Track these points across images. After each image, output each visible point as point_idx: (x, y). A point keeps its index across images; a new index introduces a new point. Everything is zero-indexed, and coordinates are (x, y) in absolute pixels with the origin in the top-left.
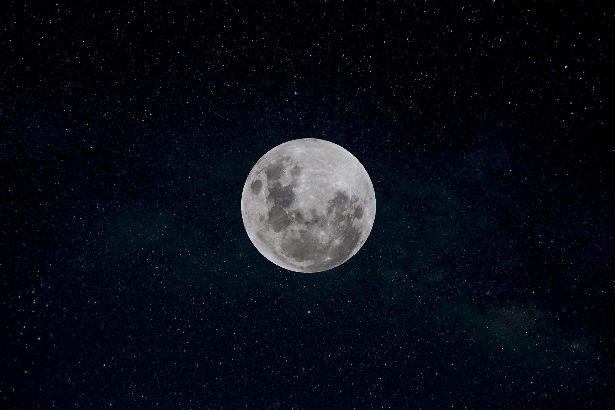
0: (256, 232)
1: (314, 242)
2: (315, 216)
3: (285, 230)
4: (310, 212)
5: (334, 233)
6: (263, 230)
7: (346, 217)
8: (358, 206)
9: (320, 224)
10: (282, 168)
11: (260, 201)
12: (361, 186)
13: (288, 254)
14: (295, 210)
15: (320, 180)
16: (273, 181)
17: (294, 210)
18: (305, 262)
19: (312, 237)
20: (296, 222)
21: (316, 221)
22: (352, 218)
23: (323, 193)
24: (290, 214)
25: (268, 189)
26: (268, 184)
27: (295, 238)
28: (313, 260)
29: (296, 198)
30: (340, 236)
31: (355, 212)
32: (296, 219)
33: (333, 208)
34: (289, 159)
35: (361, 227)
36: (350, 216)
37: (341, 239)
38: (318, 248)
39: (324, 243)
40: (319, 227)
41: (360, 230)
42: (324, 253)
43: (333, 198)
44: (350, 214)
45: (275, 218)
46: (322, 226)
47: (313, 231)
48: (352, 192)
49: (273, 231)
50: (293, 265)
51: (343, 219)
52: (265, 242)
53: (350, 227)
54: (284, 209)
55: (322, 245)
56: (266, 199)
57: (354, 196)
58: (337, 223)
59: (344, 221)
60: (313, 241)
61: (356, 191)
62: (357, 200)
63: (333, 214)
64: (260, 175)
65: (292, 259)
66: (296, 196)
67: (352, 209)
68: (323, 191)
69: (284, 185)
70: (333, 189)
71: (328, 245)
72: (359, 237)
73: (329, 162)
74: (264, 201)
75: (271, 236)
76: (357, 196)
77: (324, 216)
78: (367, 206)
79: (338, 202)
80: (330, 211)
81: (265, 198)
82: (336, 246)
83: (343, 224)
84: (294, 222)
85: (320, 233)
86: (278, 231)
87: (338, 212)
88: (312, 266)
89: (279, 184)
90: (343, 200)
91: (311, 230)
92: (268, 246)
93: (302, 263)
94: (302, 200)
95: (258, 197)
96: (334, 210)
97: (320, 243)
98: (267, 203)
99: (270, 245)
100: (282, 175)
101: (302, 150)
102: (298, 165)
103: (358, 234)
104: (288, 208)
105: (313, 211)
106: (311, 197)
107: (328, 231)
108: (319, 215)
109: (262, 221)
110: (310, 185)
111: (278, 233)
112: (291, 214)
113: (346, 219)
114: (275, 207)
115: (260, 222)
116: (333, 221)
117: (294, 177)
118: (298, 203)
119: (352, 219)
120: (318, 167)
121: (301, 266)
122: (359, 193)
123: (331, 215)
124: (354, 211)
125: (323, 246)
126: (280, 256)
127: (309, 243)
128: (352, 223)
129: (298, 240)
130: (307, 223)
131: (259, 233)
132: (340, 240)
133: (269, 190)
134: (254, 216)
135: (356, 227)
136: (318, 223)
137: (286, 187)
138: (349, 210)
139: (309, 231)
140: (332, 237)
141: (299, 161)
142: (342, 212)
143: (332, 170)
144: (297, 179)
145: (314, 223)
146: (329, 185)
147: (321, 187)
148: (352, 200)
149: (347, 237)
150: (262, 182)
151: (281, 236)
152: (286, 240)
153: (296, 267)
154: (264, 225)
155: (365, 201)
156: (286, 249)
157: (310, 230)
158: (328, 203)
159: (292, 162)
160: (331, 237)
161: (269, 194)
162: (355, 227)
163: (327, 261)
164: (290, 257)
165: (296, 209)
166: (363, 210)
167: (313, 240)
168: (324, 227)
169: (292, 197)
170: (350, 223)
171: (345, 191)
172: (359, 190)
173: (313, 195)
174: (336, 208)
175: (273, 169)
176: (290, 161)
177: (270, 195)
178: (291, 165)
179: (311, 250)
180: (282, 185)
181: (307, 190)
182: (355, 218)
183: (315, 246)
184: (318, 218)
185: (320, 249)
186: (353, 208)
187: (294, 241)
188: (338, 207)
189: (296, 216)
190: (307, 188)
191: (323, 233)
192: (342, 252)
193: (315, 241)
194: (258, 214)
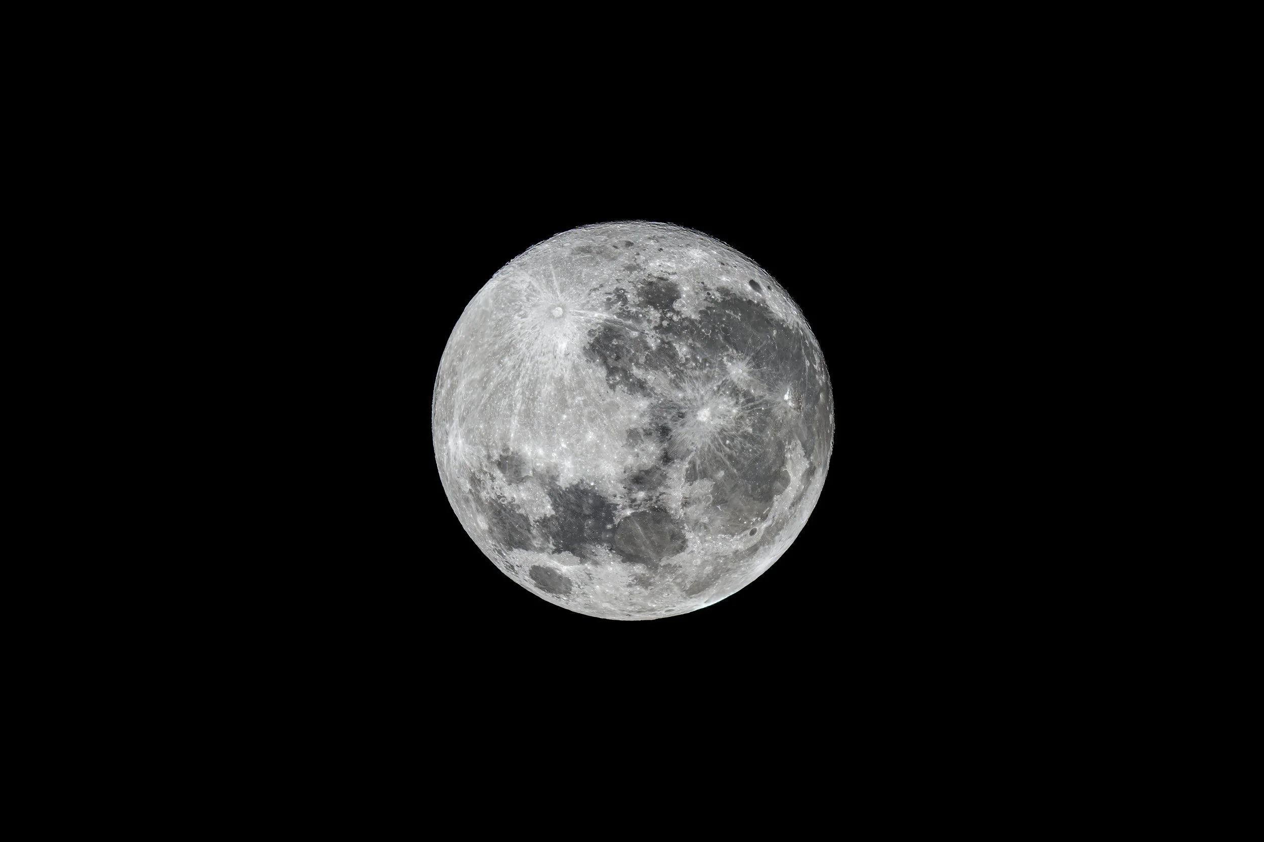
0: (685, 598)
1: (728, 442)
2: (648, 433)
3: (682, 522)
4: (633, 447)
5: (709, 378)
6: (679, 580)
7: (664, 336)
8: (639, 295)
9: (674, 420)
10: (501, 505)
11: (591, 579)
12: (583, 276)
13: (757, 516)
14: (625, 488)
15: (545, 404)
16: (534, 538)
17: (625, 491)
18: (789, 468)
19: (713, 447)
20: (661, 489)
21: (664, 431)
22: (671, 319)
23: (584, 401)
24: (635, 506)
25: (556, 555)
26: (542, 550)
27: (711, 496)
28: (787, 443)
29: (588, 481)
30: (721, 363)
31: (656, 308)
32: (649, 489)
33: (631, 376)
34: (476, 478)
35: (705, 289)
36: (665, 323)
37: (731, 358)
38: (750, 430)
39: (735, 411)
40: (683, 425)
41: (714, 295)
42: (768, 412)
43: (602, 373)
44: (657, 325)
45: (643, 548)
46: (682, 416)
47: (693, 443)
48: (594, 309)
49: (683, 556)
50: (799, 499)
51: (671, 347)
52: (718, 578)
53: (697, 328)
54: (619, 520)
55: (742, 417)
56: (586, 565)
57: (609, 304)
58: (678, 366)
59: (676, 346)
60: (725, 444)
61: (593, 293)
62: (621, 296)
63: (650, 377)
64: (517, 566)
65: (776, 503)
66: (582, 481)
67: (644, 316)
68: (579, 401)
69: (548, 509)
70: (575, 368)
71: (742, 400)
72: (735, 299)
73: (499, 363)
74: (589, 570)
75: (699, 562)
76: (610, 294)
77: (652, 407)
78: (646, 262)
79: (618, 358)
80: (640, 387)
81: (580, 566)
82: (750, 373)
83: (685, 349)
84: (658, 497)
85: (703, 423)
86: (685, 541)
87: (645, 362)
88: (804, 446)
89: (544, 522)
90: (615, 342)
91: (691, 447)
92: (728, 570)
93: (791, 474)
94: (597, 467)
95: (580, 584)
96: (637, 372)
97: (734, 425)
98: (596, 563)
99: (725, 563)
100: (519, 507)
101: (456, 436)
102: (496, 457)
103: (724, 299)
104: (616, 509)
105: (633, 436)
106: (590, 437)
107: (698, 399)
108: (646, 420)
109: (652, 580)
110: (555, 436)
111: (690, 544)
112: (634, 500)
113: (670, 337)
114: (609, 545)
115: (653, 587)
116: (672, 381)
117: (527, 477)
118: (603, 477)
119: (675, 318)
120: (507, 400)
121: (803, 476)
122: (601, 286)
123: (650, 384)
124: (652, 310)
125: (745, 415)
126: (763, 537)
127: (730, 457)
128: (687, 319)
129: (717, 488)
130: (667, 459)
131: (687, 591)
132: (734, 361)
133: (558, 551)
134: (634, 601)
135: (703, 308)
136: (670, 425)
137: (555, 506)
138: (645, 324)
139: (693, 454)
140: (719, 387)
141: (484, 453)
142: (647, 348)
143: (522, 360)
144: (534, 470)
145: (669, 437)
146: (561, 379)
147: (563, 404)
148: (619, 311)
149: (726, 339)
150: (537, 564)
151: (700, 534)
152: (711, 521)
153: (806, 489)
154: (663, 577)
155: (631, 268)
156: (741, 522)
157: (689, 452)
158: (614, 391)
159: (485, 473)
160: (719, 389)
161: (571, 554)
162: (701, 312)
163: (797, 400)
164: (769, 511)
165: (621, 487)
166: (654, 280)
167: (720, 445)
168: (683, 411)
169: (585, 492)
170: (687, 328)
171: (586, 332)
172: (594, 284)
173: (586, 432)
174: (634, 368)
175: (502, 528)
176: (482, 477)
177: (573, 551)
178: (493, 478)
179: (754, 452)
180: (548, 516)
181: (568, 445)
182: (674, 307)
183: (739, 439)
184: (657, 424)
185: (753, 426)
186: (643, 311)
187: (720, 499)
188: (631, 360)
189: (641, 489)
190: (564, 445)
191: (704, 415)
192: (773, 356)
193: (724, 439)
194: (629, 589)
